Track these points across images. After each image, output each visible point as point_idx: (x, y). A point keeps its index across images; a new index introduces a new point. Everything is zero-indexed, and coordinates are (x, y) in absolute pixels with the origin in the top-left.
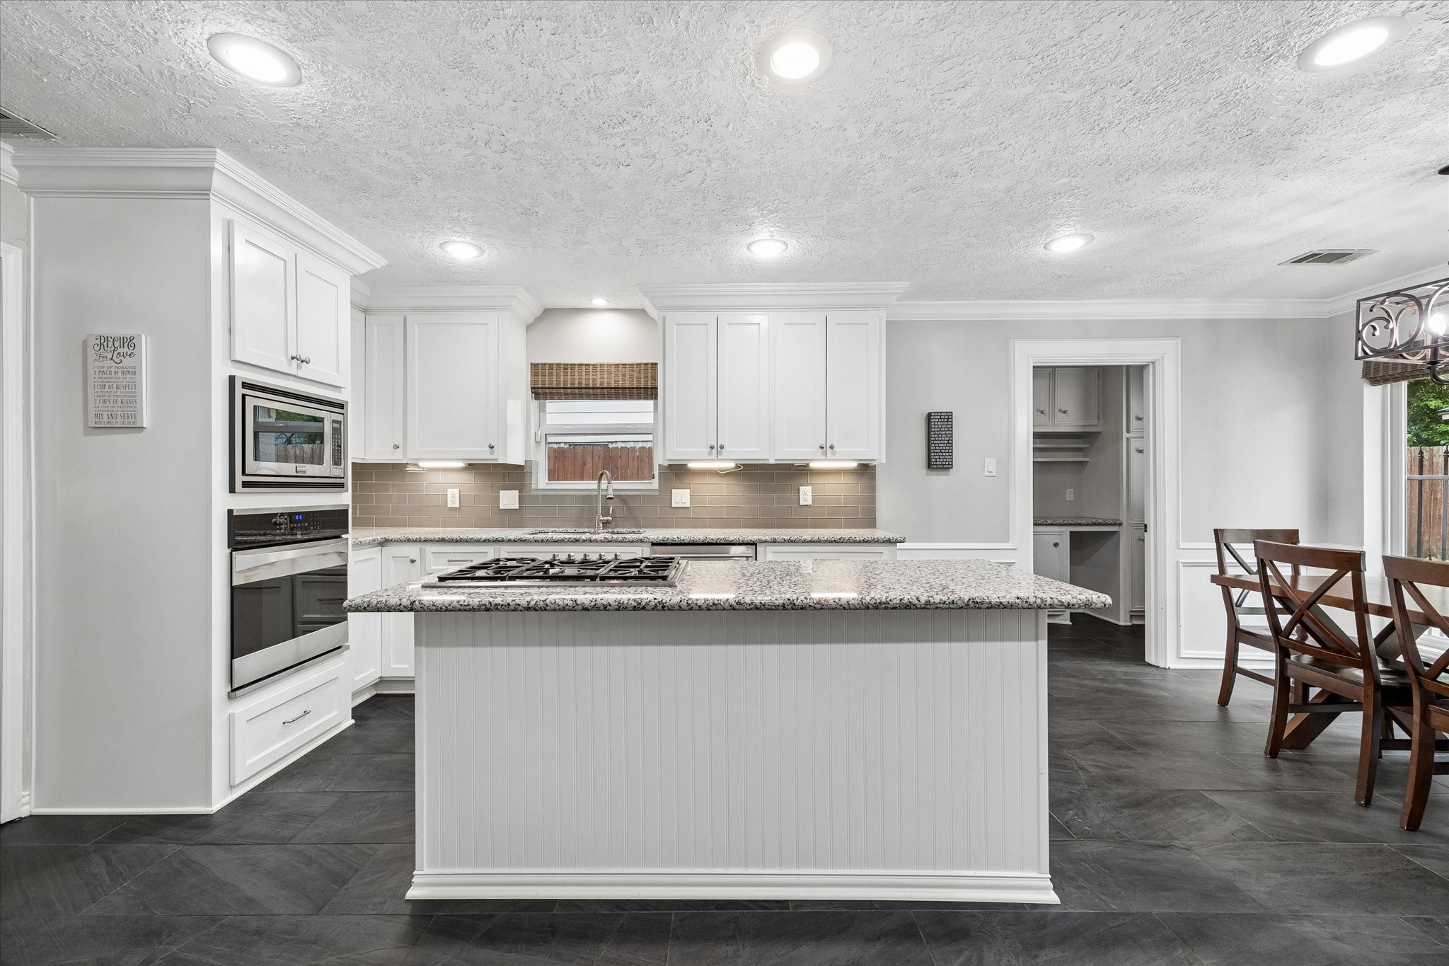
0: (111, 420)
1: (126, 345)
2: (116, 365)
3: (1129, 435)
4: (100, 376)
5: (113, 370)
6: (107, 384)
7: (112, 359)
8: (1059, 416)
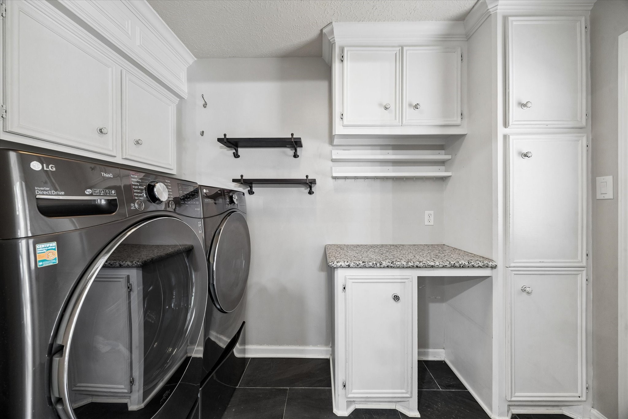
3: (507, 131)
8: (409, 112)
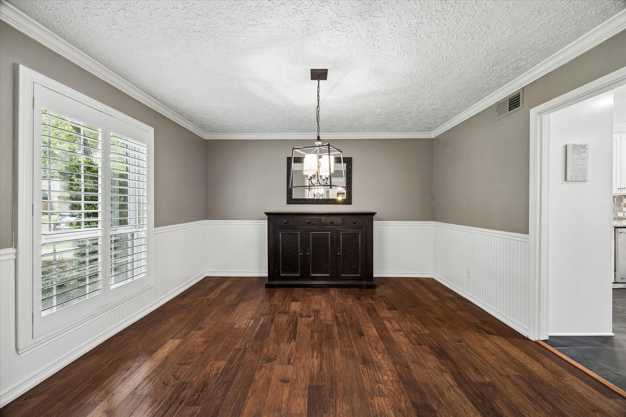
0: (577, 178)
1: (583, 148)
2: (579, 156)
4: (573, 160)
5: (578, 158)
6: (575, 164)
7: (577, 154)
